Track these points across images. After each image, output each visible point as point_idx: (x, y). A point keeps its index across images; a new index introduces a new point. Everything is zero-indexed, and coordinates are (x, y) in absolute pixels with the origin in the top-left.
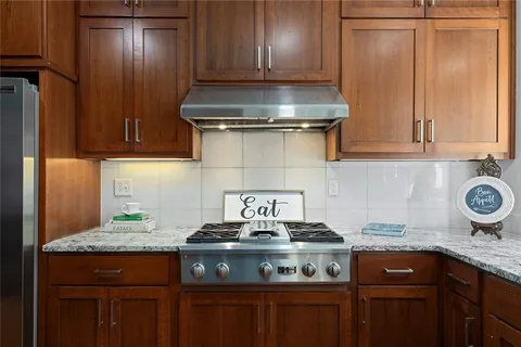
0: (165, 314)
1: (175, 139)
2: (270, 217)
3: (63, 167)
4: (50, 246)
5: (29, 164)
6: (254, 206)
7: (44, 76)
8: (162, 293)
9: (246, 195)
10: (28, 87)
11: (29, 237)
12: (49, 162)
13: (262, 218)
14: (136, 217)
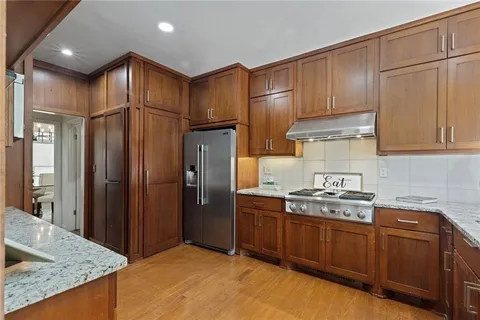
0: (280, 224)
1: (287, 148)
2: (340, 188)
3: (244, 160)
4: (239, 192)
5: (233, 160)
6: (331, 181)
7: (237, 126)
8: (278, 215)
9: (326, 175)
10: (233, 131)
11: (233, 189)
12: (239, 159)
13: (335, 188)
14: (272, 183)
